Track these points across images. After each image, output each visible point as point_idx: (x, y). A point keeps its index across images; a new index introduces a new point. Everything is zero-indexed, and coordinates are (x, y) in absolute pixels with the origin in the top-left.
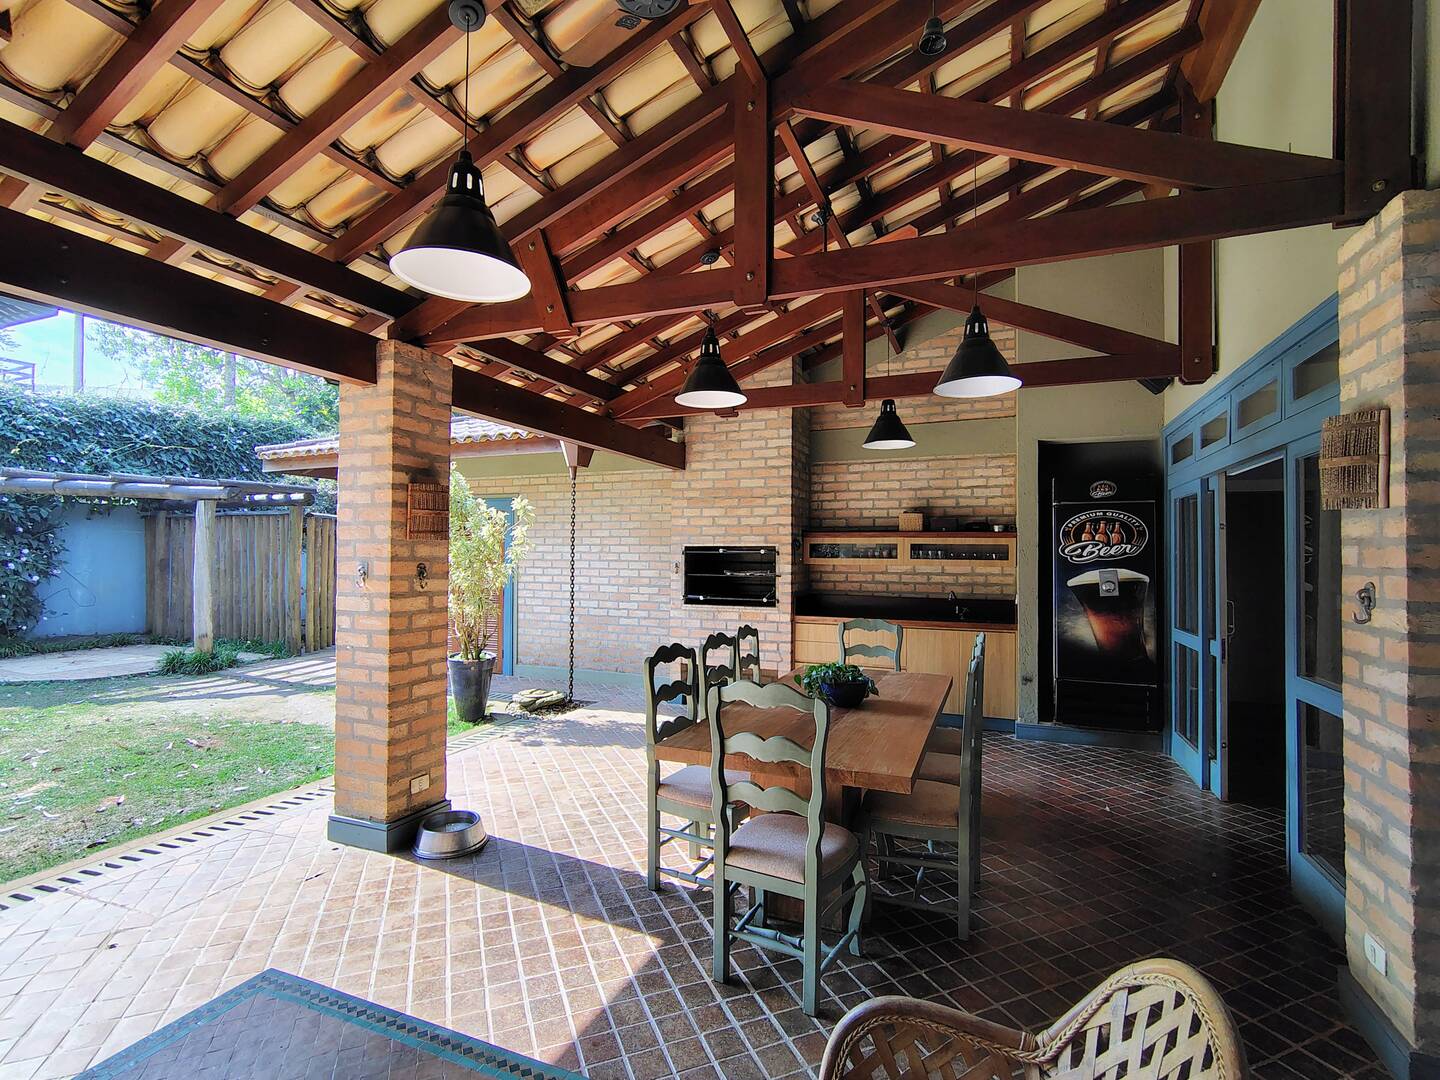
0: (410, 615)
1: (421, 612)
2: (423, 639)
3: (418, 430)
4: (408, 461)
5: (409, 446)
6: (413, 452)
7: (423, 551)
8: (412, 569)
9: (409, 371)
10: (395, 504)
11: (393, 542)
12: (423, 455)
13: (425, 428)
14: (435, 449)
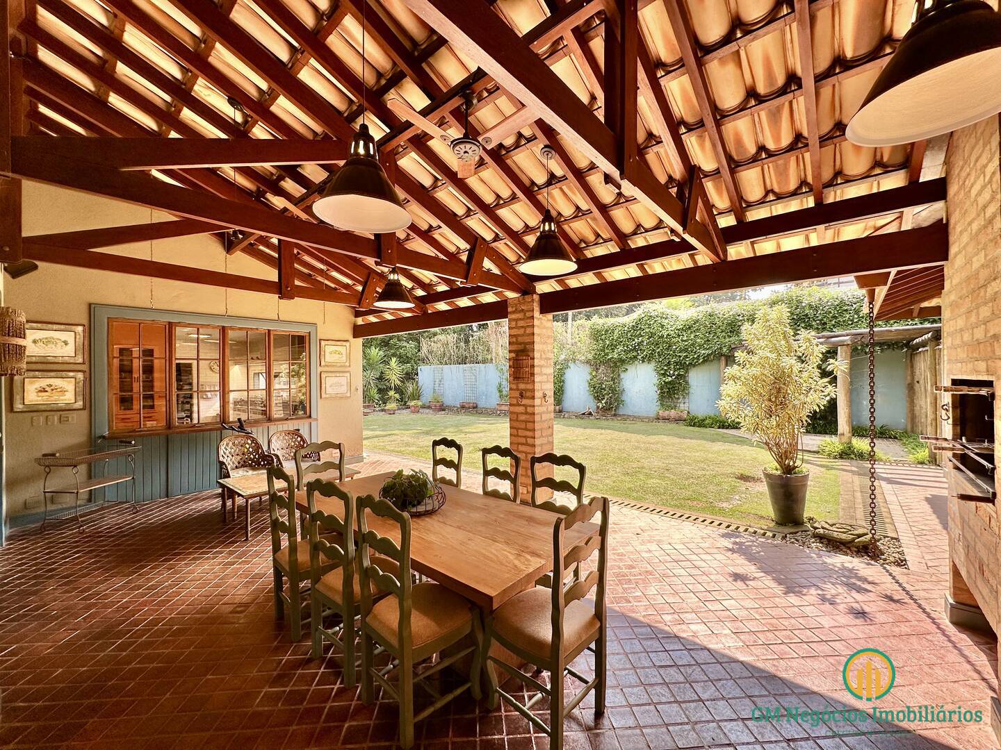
0: (517, 414)
1: (522, 413)
4: (514, 347)
5: (515, 341)
6: (517, 343)
7: (522, 386)
8: (517, 394)
9: (514, 309)
12: (521, 344)
13: (521, 331)
14: (527, 339)
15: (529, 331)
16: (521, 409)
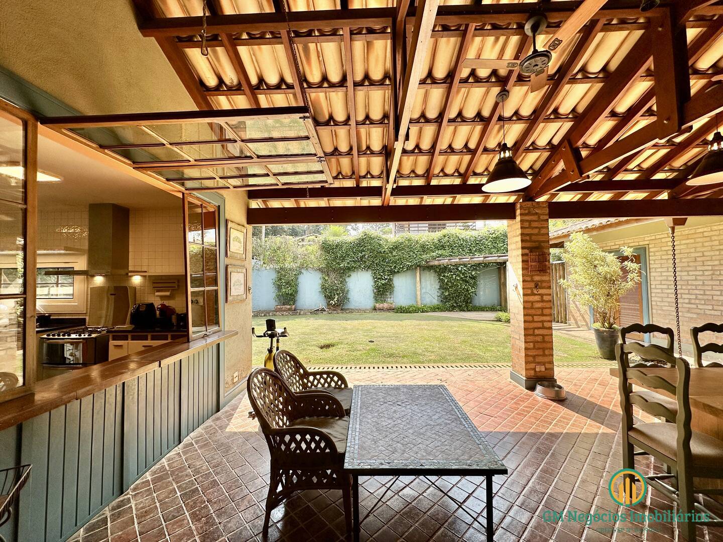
0: (532, 302)
1: (537, 301)
2: (539, 312)
3: (532, 232)
4: (528, 245)
5: (528, 239)
6: (530, 241)
7: (537, 278)
8: (532, 285)
9: (527, 212)
10: (523, 261)
11: (523, 275)
12: (535, 242)
13: (536, 231)
14: (541, 238)
15: (543, 231)
16: (537, 298)
